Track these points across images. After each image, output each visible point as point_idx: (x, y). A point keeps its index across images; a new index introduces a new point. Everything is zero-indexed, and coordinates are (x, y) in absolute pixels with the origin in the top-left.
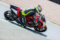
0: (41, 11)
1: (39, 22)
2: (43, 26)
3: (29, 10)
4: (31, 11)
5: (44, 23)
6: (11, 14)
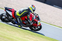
0: (35, 10)
2: (38, 24)
4: (25, 11)
5: (38, 21)
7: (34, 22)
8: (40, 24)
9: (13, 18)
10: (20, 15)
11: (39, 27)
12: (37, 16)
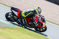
1: (39, 22)
2: (43, 26)
3: (29, 12)
5: (44, 23)
6: (12, 16)
7: (40, 24)
8: (46, 26)
9: (18, 18)
10: (25, 16)
11: (44, 29)
12: (43, 18)
